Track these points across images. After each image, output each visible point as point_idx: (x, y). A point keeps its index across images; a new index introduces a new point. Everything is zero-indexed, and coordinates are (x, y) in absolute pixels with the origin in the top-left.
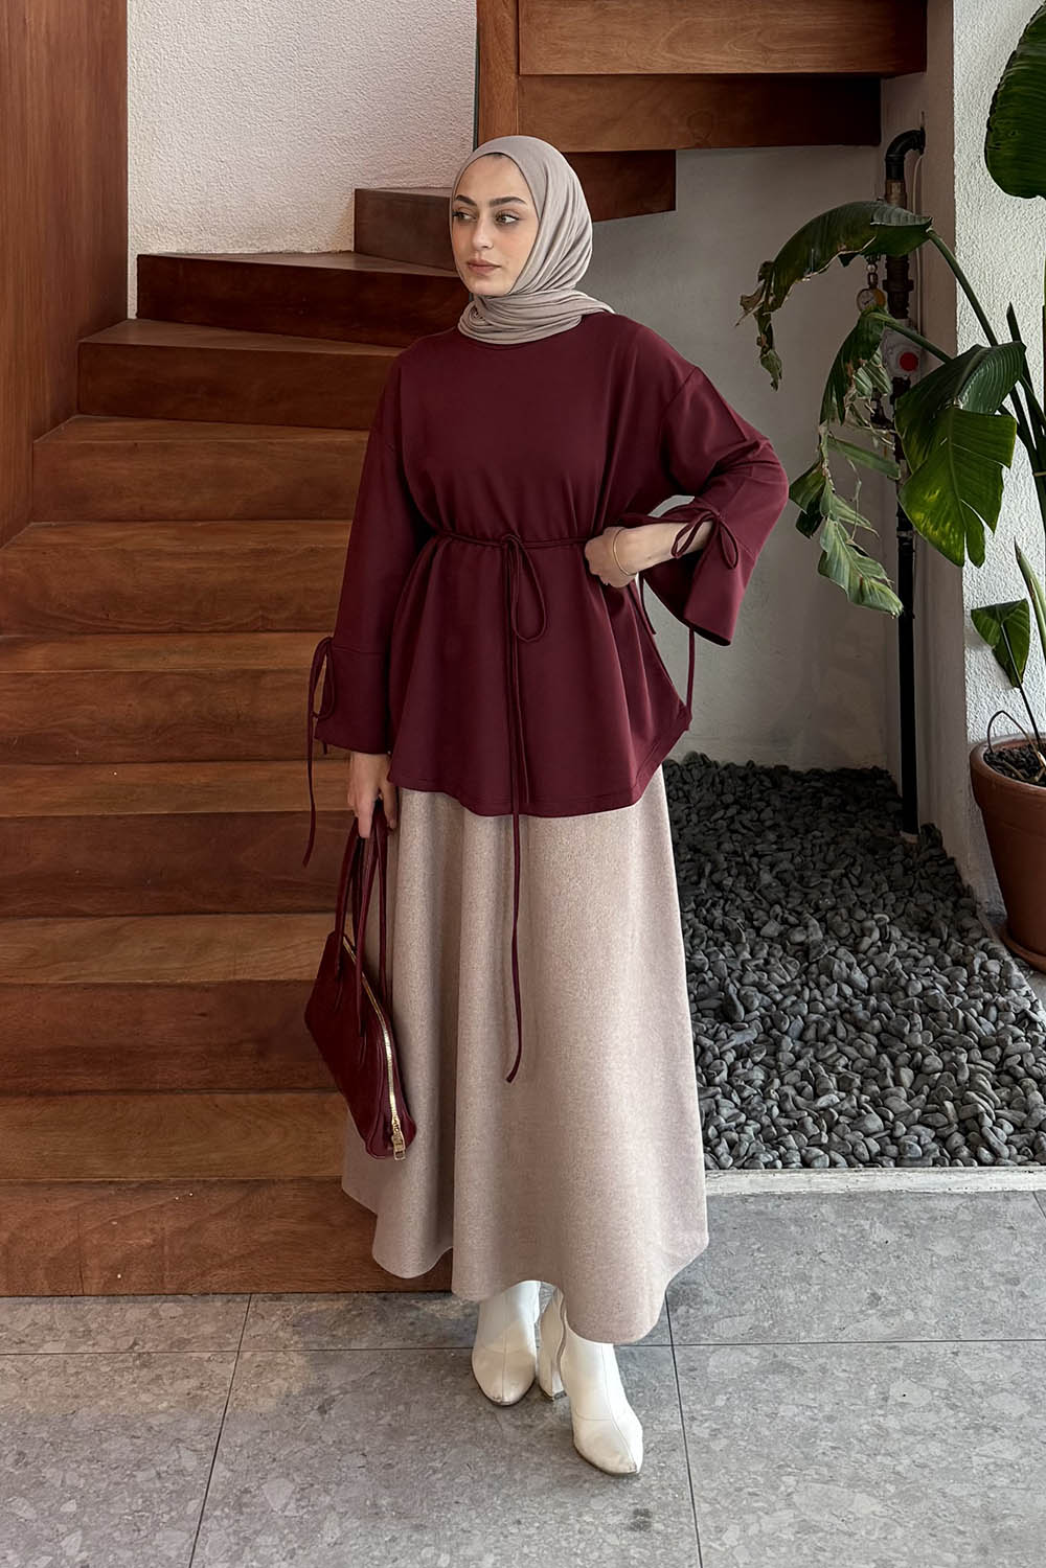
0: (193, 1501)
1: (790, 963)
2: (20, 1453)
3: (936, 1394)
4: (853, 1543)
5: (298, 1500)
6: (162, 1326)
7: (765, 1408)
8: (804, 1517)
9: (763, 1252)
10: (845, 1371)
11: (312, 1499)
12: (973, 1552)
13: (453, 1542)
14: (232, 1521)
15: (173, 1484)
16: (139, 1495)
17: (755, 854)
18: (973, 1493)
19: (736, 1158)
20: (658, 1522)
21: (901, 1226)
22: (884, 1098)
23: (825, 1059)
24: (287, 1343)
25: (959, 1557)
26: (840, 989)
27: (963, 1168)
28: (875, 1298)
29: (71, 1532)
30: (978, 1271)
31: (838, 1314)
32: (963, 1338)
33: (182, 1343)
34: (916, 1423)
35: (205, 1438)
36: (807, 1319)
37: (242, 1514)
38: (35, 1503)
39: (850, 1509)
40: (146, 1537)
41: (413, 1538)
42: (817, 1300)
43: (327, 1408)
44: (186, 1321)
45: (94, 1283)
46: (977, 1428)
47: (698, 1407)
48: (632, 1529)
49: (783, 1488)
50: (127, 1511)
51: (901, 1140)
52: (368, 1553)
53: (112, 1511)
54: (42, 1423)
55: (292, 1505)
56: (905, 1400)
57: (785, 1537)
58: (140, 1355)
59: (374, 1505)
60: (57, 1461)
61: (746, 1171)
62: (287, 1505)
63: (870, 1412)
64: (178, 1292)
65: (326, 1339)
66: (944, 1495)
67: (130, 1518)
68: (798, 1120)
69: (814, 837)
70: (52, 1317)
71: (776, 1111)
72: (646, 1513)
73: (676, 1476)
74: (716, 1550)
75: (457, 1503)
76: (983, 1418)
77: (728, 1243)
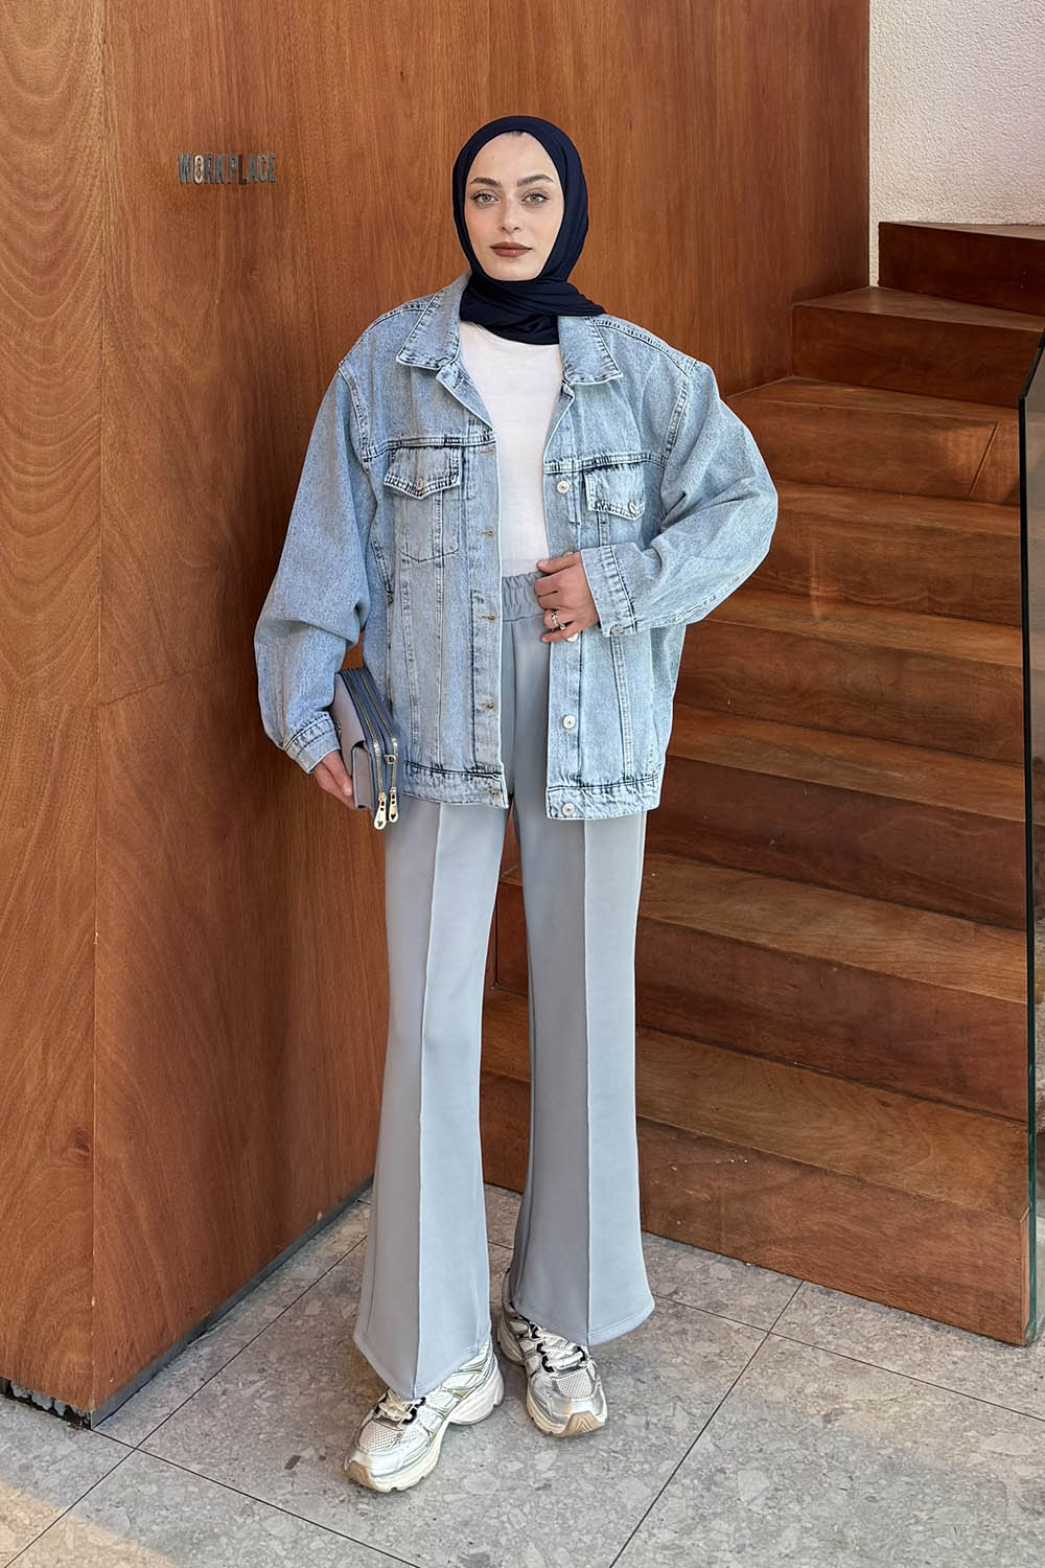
0: (669, 1462)
5: (767, 1498)
6: (706, 1284)
11: (782, 1502)
14: (696, 1494)
15: (658, 1438)
16: (622, 1437)
24: (819, 1339)
33: (719, 1307)
35: (704, 1405)
37: (709, 1490)
40: (613, 1478)
43: (833, 1418)
44: (731, 1286)
45: (656, 1222)
55: (760, 1501)
58: (676, 1304)
59: (841, 1532)
62: (755, 1499)
64: (735, 1255)
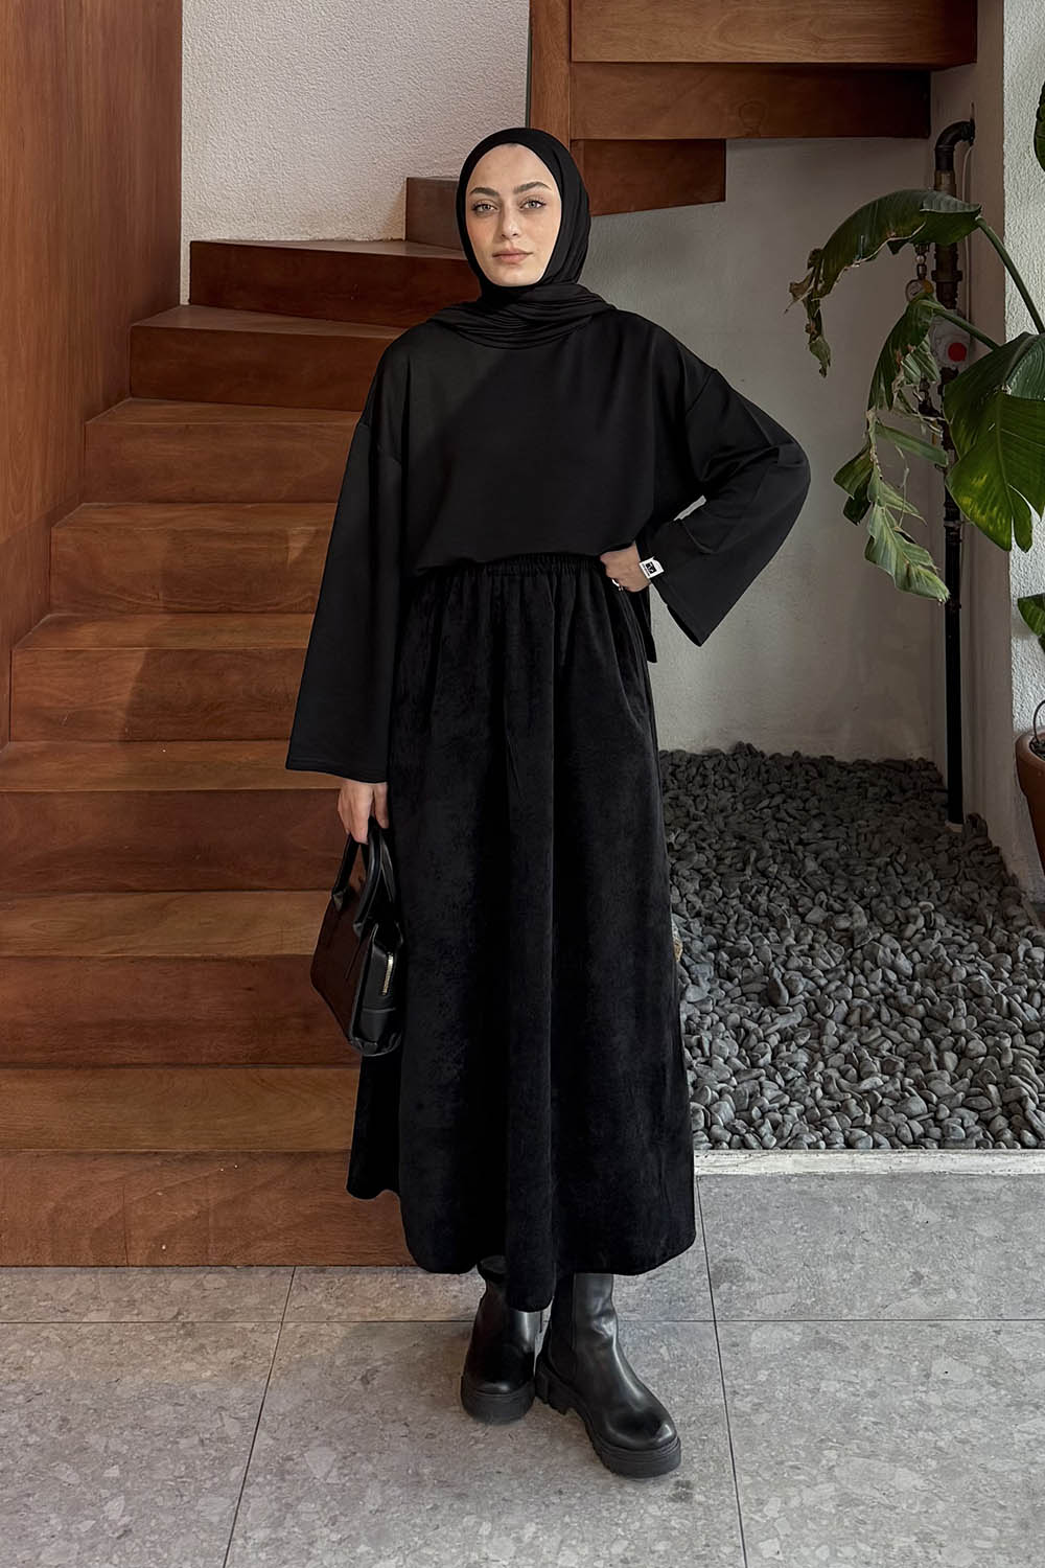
0: (236, 1468)
1: (834, 949)
2: (65, 1420)
3: (978, 1371)
4: (894, 1515)
5: (340, 1468)
6: (204, 1297)
7: (807, 1384)
8: (847, 1490)
9: (807, 1231)
10: (886, 1348)
11: (354, 1467)
12: (1013, 1527)
13: (495, 1511)
14: (274, 1487)
15: (216, 1451)
16: (182, 1462)
17: (800, 842)
18: (1015, 1468)
19: (780, 1138)
20: (699, 1494)
21: (943, 1207)
22: (928, 1081)
23: (870, 1043)
24: (330, 1314)
25: (1001, 1531)
26: (884, 973)
27: (1006, 1150)
28: (918, 1278)
29: (114, 1496)
30: (1020, 1252)
31: (881, 1293)
32: (1006, 1317)
33: (226, 1314)
34: (957, 1399)
35: (248, 1407)
36: (849, 1297)
37: (283, 1480)
38: (78, 1468)
39: (892, 1483)
40: (189, 1502)
41: (455, 1506)
42: (860, 1278)
43: (370, 1378)
44: (230, 1293)
45: (139, 1254)
46: (1019, 1405)
47: (741, 1381)
48: (673, 1501)
49: (824, 1462)
50: (171, 1477)
51: (945, 1122)
52: (410, 1520)
53: (155, 1477)
54: (86, 1391)
55: (334, 1472)
56: (946, 1377)
57: (826, 1510)
58: (184, 1324)
59: (418, 1474)
60: (101, 1428)
61: (790, 1151)
62: (329, 1472)
63: (912, 1388)
64: (222, 1264)
65: (370, 1310)
66: (986, 1470)
67: (172, 1483)
68: (841, 1102)
69: (859, 825)
70: (97, 1287)
71: (820, 1093)
72: (688, 1485)
73: (718, 1449)
74: (757, 1522)
75: (499, 1472)
76: (1025, 1395)
77: (772, 1222)
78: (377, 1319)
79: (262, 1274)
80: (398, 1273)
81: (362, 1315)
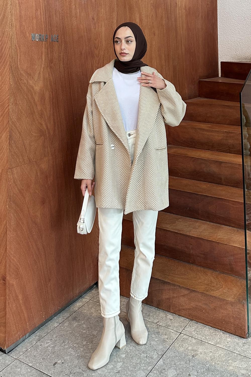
0: (151, 366)
33: (167, 326)
35: (162, 352)
64: (173, 313)
78: (204, 341)
79: (182, 319)
80: (216, 330)
81: (201, 339)
